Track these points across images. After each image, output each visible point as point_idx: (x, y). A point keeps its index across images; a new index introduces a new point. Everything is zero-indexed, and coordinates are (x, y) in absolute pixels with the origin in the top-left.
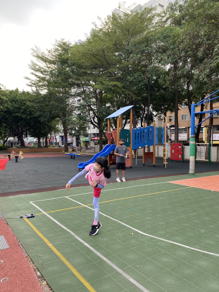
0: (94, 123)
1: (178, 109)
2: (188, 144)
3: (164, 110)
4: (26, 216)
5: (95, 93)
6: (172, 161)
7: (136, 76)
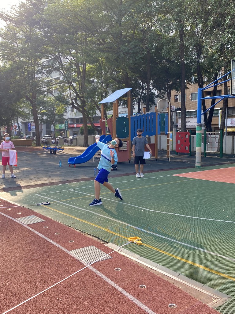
1: (186, 87)
2: (195, 133)
3: (168, 88)
4: (42, 203)
5: (77, 65)
6: (177, 154)
7: (132, 45)
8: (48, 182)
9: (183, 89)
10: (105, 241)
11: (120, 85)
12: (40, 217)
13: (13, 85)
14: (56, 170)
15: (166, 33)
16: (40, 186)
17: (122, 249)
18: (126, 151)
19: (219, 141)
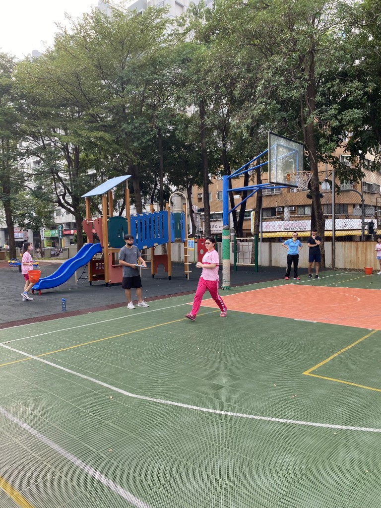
0: (65, 205)
1: (210, 182)
3: (187, 183)
9: (205, 184)
19: (252, 250)
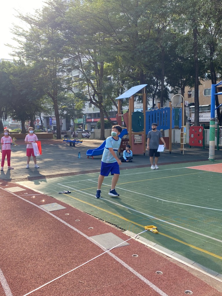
1: (199, 83)
2: (208, 128)
3: (181, 84)
4: (64, 192)
5: (95, 63)
6: (191, 148)
7: (147, 44)
8: (68, 172)
9: (196, 85)
10: (123, 229)
11: (135, 82)
12: (61, 205)
13: (37, 83)
14: (76, 161)
15: (180, 32)
16: (61, 176)
17: (138, 237)
18: (141, 144)
